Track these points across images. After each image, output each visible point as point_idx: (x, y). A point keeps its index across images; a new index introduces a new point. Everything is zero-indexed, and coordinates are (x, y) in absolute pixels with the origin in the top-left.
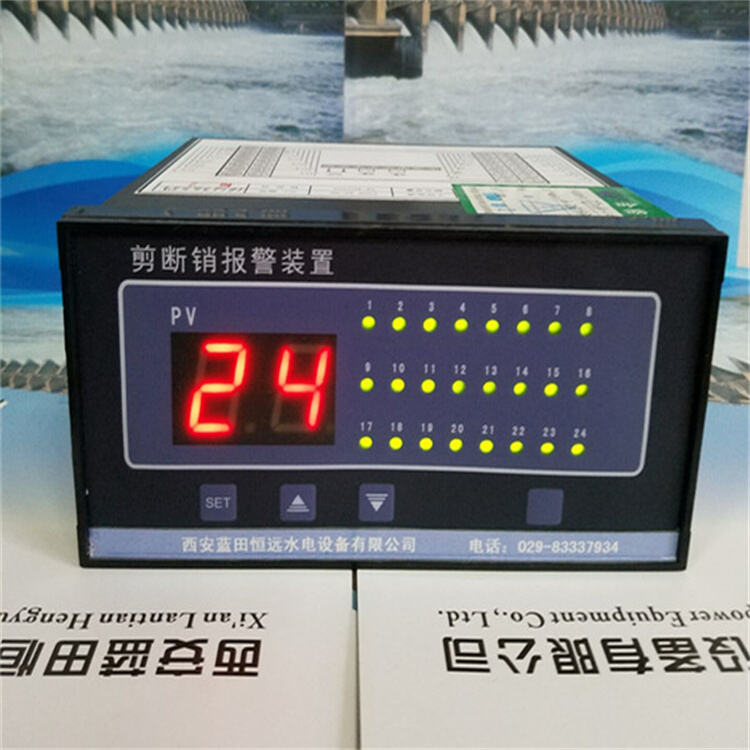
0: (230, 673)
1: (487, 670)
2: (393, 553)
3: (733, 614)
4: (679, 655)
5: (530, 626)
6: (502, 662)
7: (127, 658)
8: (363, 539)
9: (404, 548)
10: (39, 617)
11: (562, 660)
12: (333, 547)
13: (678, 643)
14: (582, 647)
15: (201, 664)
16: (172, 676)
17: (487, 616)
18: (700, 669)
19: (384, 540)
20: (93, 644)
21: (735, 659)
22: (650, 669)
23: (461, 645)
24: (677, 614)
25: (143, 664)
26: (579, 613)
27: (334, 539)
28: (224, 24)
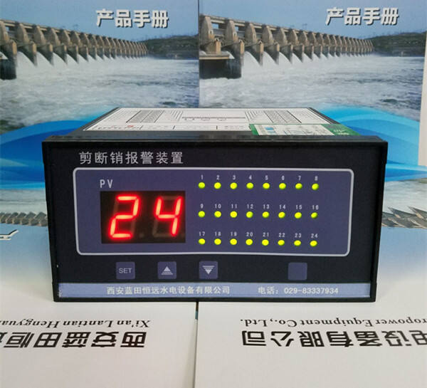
0: (130, 346)
1: (265, 345)
2: (218, 294)
3: (399, 321)
4: (368, 339)
5: (289, 326)
6: (273, 341)
7: (77, 340)
8: (202, 288)
9: (224, 292)
10: (32, 323)
11: (305, 341)
12: (186, 291)
13: (368, 333)
14: (316, 335)
15: (115, 342)
16: (99, 347)
17: (266, 322)
18: (379, 345)
19: (213, 288)
20: (59, 334)
21: (399, 341)
22: (352, 345)
23: (252, 334)
24: (369, 321)
25: (85, 342)
27: (187, 287)
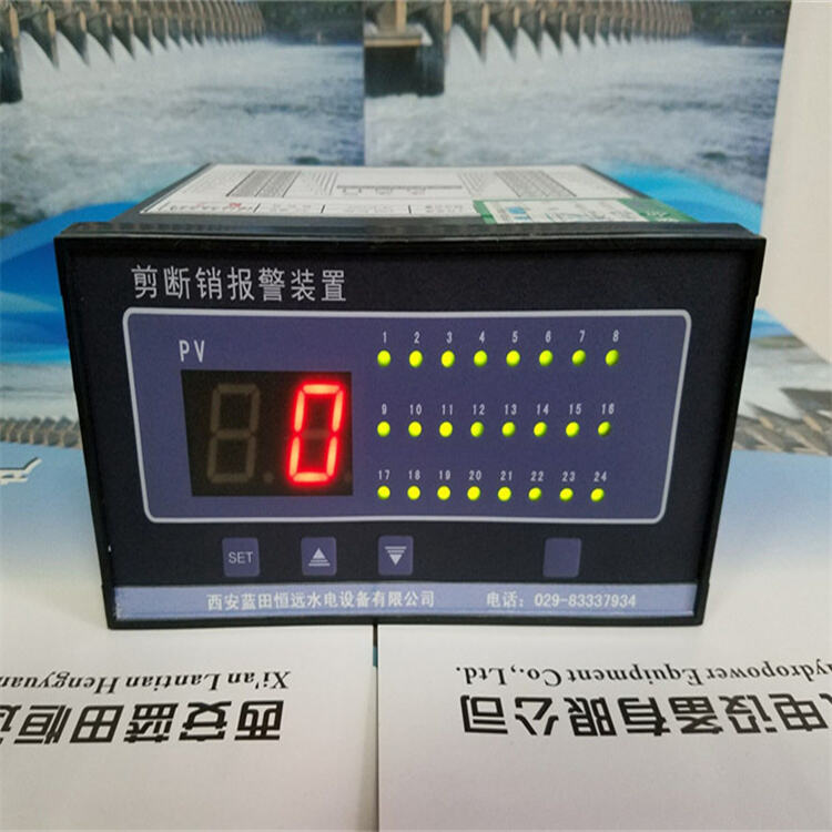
0: (252, 737)
1: (505, 732)
2: (412, 607)
3: (749, 671)
4: (696, 715)
5: (547, 684)
7: (152, 723)
8: (383, 594)
9: (423, 603)
10: (67, 682)
11: (579, 721)
12: (354, 602)
13: (695, 702)
14: (599, 706)
15: (224, 728)
16: (195, 742)
17: (504, 672)
18: (717, 730)
19: (404, 595)
20: (119, 709)
21: (752, 719)
22: (668, 730)
24: (694, 672)
25: (167, 730)
27: (355, 595)
28: (241, 37)
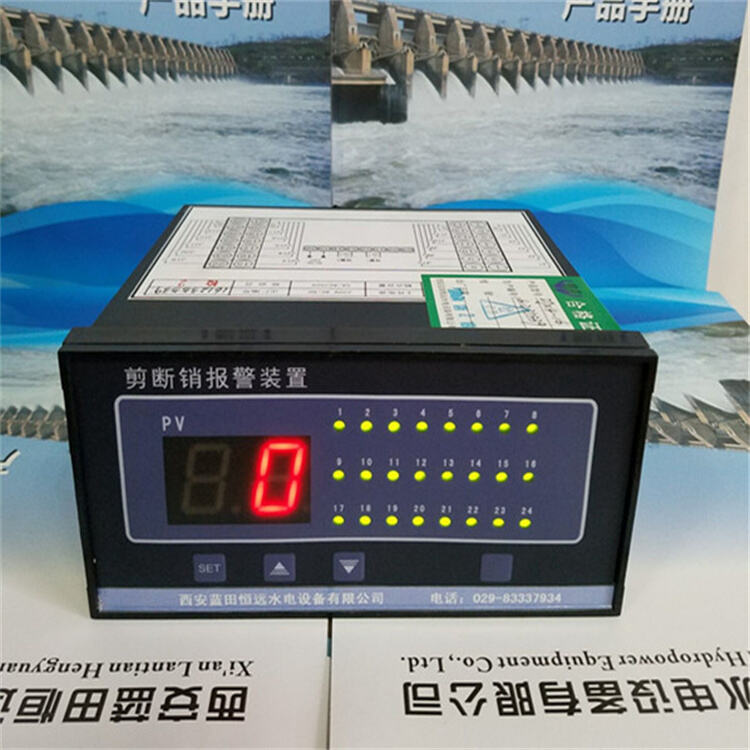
0: (221, 718)
1: (439, 713)
2: (364, 605)
3: (656, 658)
4: (605, 697)
5: (480, 670)
6: (453, 705)
7: (133, 705)
8: (338, 595)
9: (374, 601)
10: (57, 667)
11: (504, 703)
12: (311, 600)
13: (606, 686)
14: (523, 689)
15: (196, 710)
16: (171, 722)
17: (443, 661)
18: (622, 710)
19: (356, 595)
20: (104, 692)
21: (653, 701)
22: (579, 711)
23: (419, 690)
24: (608, 658)
25: (147, 711)
26: (523, 658)
27: (312, 596)
